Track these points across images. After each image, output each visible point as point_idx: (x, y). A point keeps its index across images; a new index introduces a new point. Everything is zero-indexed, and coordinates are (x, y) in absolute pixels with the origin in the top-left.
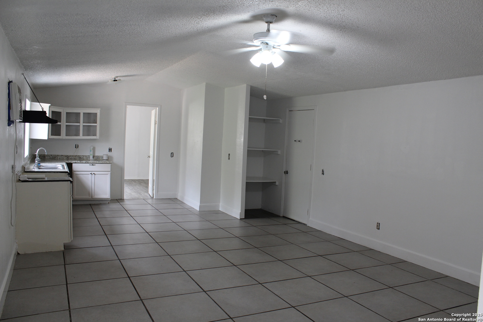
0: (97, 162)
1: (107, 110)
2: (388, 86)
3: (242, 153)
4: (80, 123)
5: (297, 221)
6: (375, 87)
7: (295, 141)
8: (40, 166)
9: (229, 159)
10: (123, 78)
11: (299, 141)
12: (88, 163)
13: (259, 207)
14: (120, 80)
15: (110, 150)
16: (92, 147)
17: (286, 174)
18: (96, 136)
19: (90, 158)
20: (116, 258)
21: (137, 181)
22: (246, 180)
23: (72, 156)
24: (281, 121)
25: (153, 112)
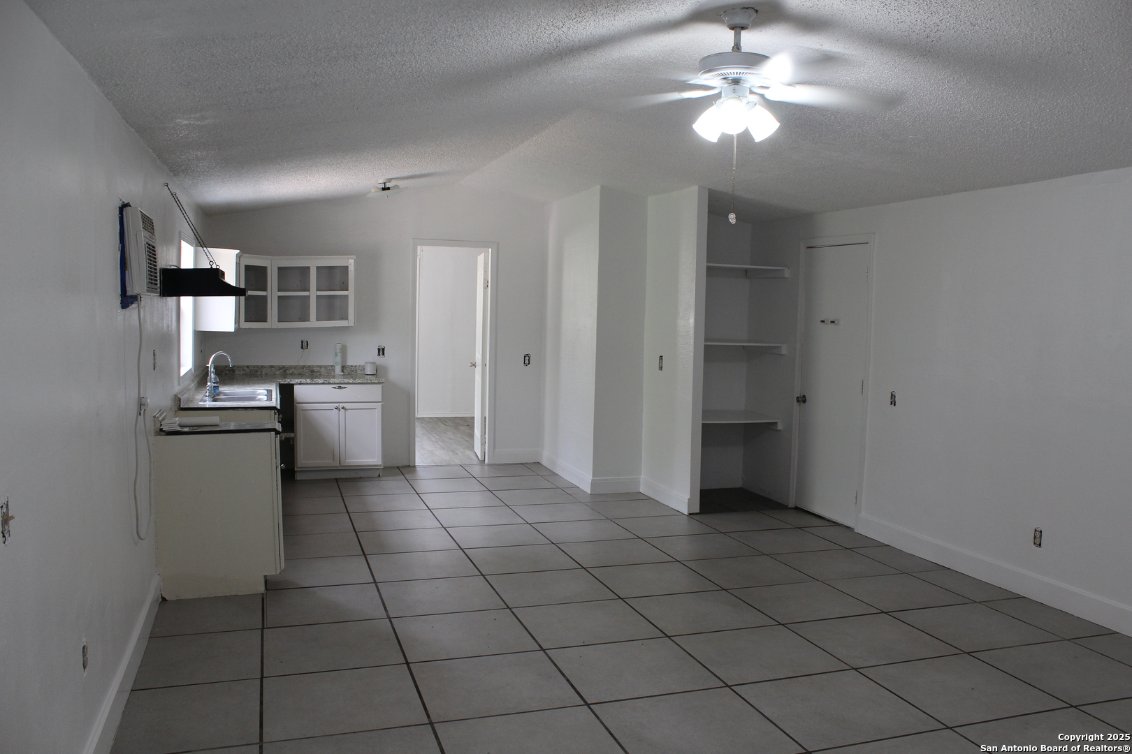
0: (351, 381)
1: (371, 259)
2: (1061, 176)
3: (692, 354)
4: (309, 290)
5: (829, 520)
6: (1026, 182)
7: (823, 321)
8: (219, 394)
9: (661, 368)
10: (406, 181)
11: (833, 322)
12: (329, 383)
13: (738, 484)
14: (396, 187)
15: (381, 351)
16: (339, 347)
17: (802, 404)
18: (347, 319)
19: (334, 371)
20: (382, 613)
21: (449, 422)
22: (703, 419)
23: (295, 367)
24: (787, 273)
25: (481, 258)
